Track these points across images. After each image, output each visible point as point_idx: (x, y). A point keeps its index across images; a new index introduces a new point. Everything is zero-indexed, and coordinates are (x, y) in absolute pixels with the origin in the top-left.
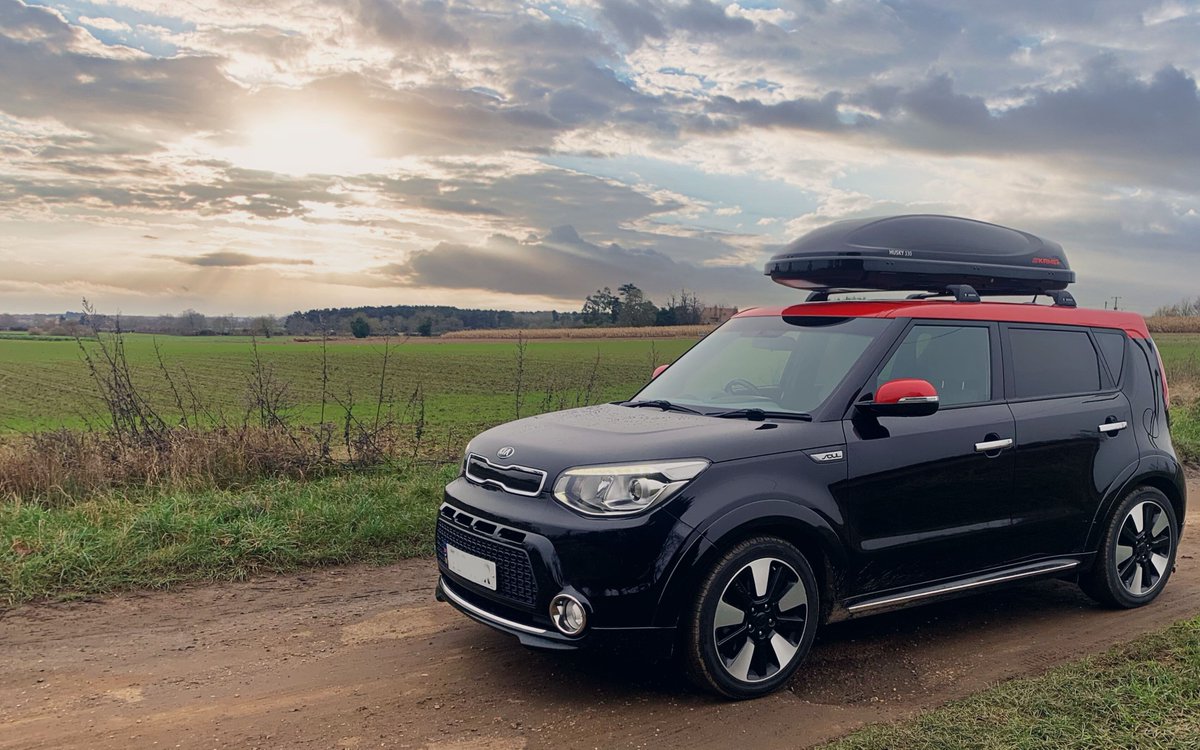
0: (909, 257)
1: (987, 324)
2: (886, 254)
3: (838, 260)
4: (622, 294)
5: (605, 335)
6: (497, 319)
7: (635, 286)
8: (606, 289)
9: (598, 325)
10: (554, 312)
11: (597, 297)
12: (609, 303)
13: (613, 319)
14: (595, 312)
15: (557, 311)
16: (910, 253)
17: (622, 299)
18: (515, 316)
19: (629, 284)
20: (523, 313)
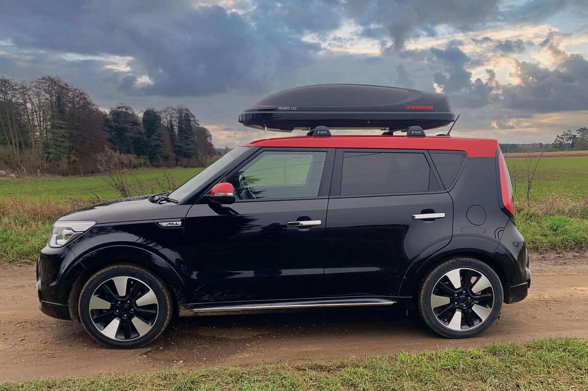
0: (295, 111)
1: (326, 150)
2: (276, 110)
3: (258, 114)
4: (578, 133)
5: (562, 155)
6: (509, 148)
7: (586, 128)
8: (569, 131)
9: (562, 150)
10: (541, 143)
11: (563, 135)
12: (570, 138)
13: (572, 147)
14: (561, 143)
15: (542, 143)
16: (295, 108)
17: (578, 136)
18: (519, 146)
19: (583, 127)
20: (523, 145)
